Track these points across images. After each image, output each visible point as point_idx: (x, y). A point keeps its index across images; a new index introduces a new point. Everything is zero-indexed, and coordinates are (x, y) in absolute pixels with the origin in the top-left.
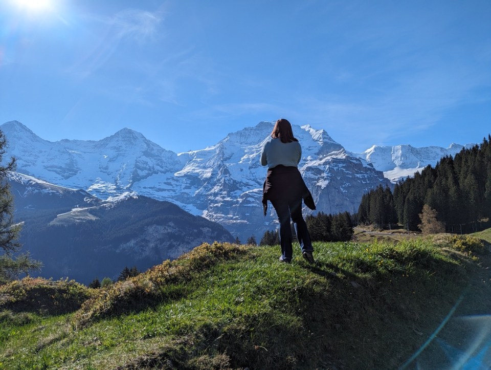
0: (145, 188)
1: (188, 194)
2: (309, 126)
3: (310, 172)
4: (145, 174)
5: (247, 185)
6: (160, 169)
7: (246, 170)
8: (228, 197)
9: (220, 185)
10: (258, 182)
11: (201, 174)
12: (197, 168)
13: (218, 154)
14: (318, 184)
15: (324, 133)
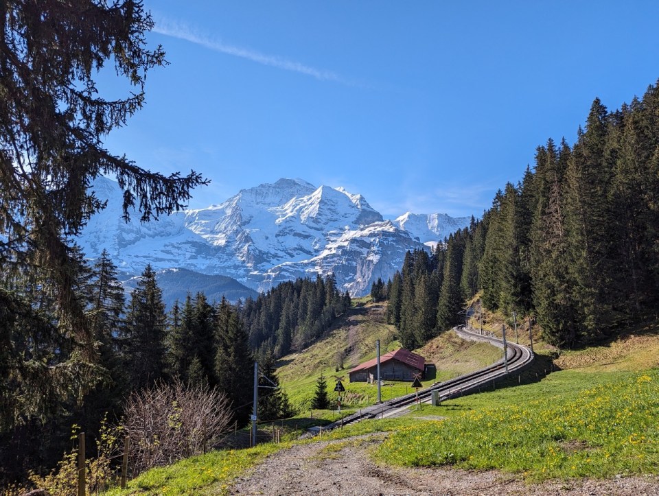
0: (137, 256)
1: (195, 266)
2: (342, 188)
3: (355, 244)
4: (132, 239)
5: (275, 256)
6: (147, 231)
7: (272, 238)
8: (256, 270)
9: (241, 255)
10: (289, 254)
11: (210, 240)
12: (203, 233)
13: (231, 216)
14: (369, 258)
15: (362, 199)
